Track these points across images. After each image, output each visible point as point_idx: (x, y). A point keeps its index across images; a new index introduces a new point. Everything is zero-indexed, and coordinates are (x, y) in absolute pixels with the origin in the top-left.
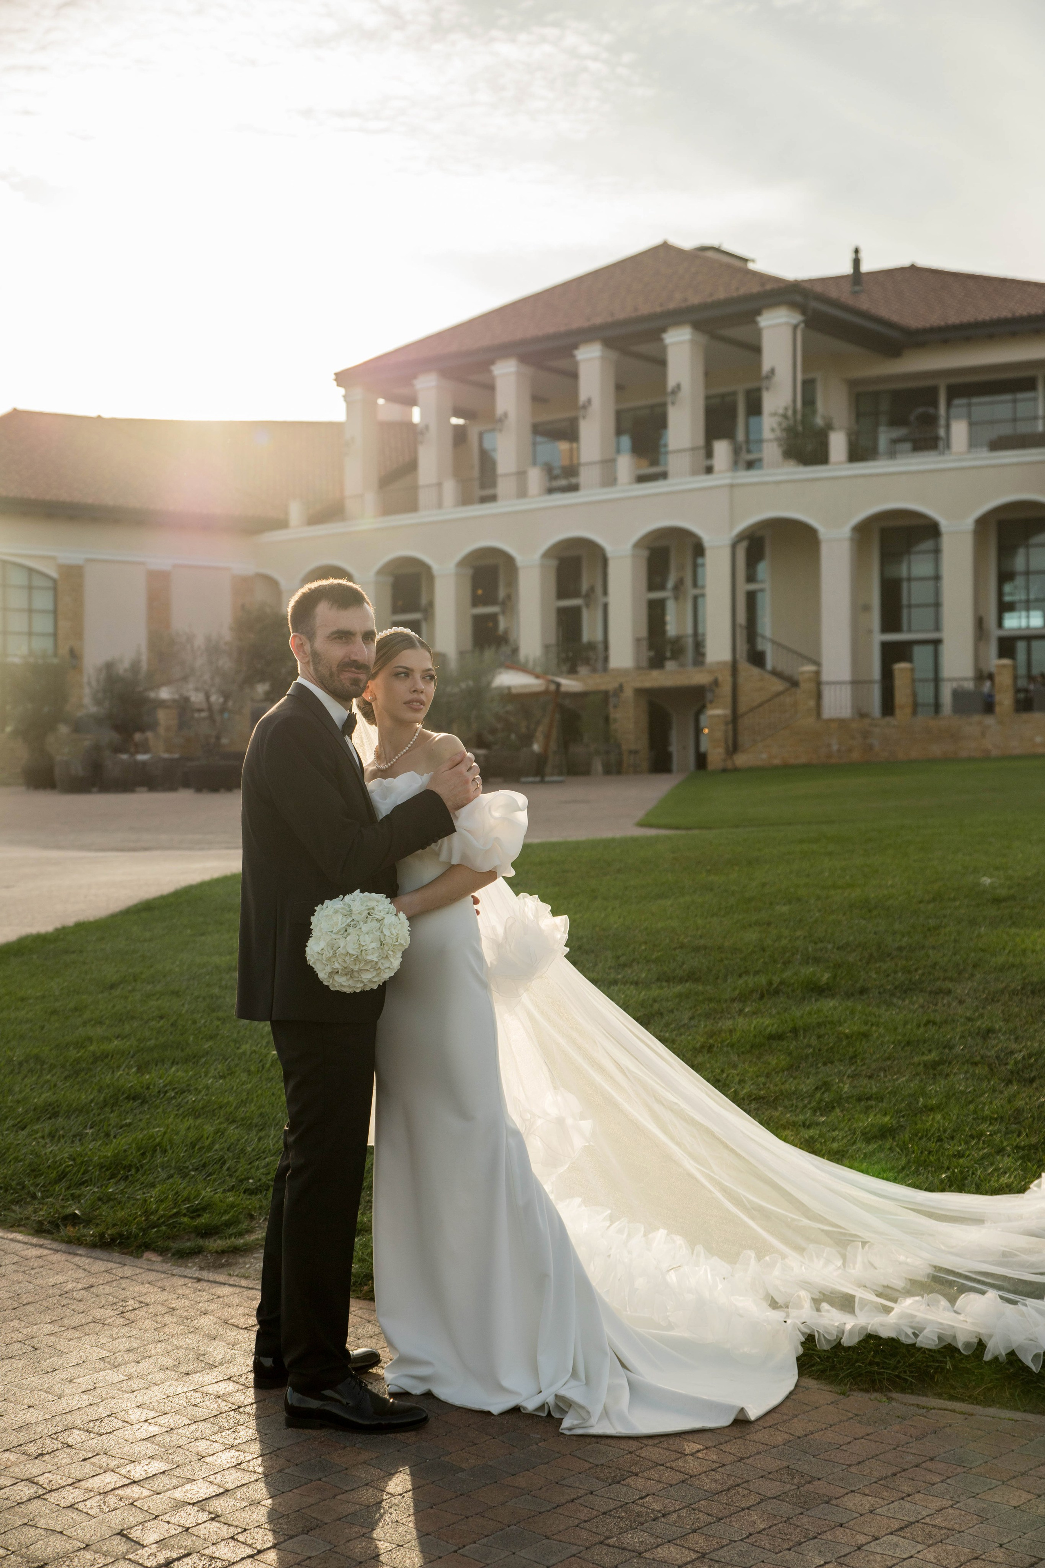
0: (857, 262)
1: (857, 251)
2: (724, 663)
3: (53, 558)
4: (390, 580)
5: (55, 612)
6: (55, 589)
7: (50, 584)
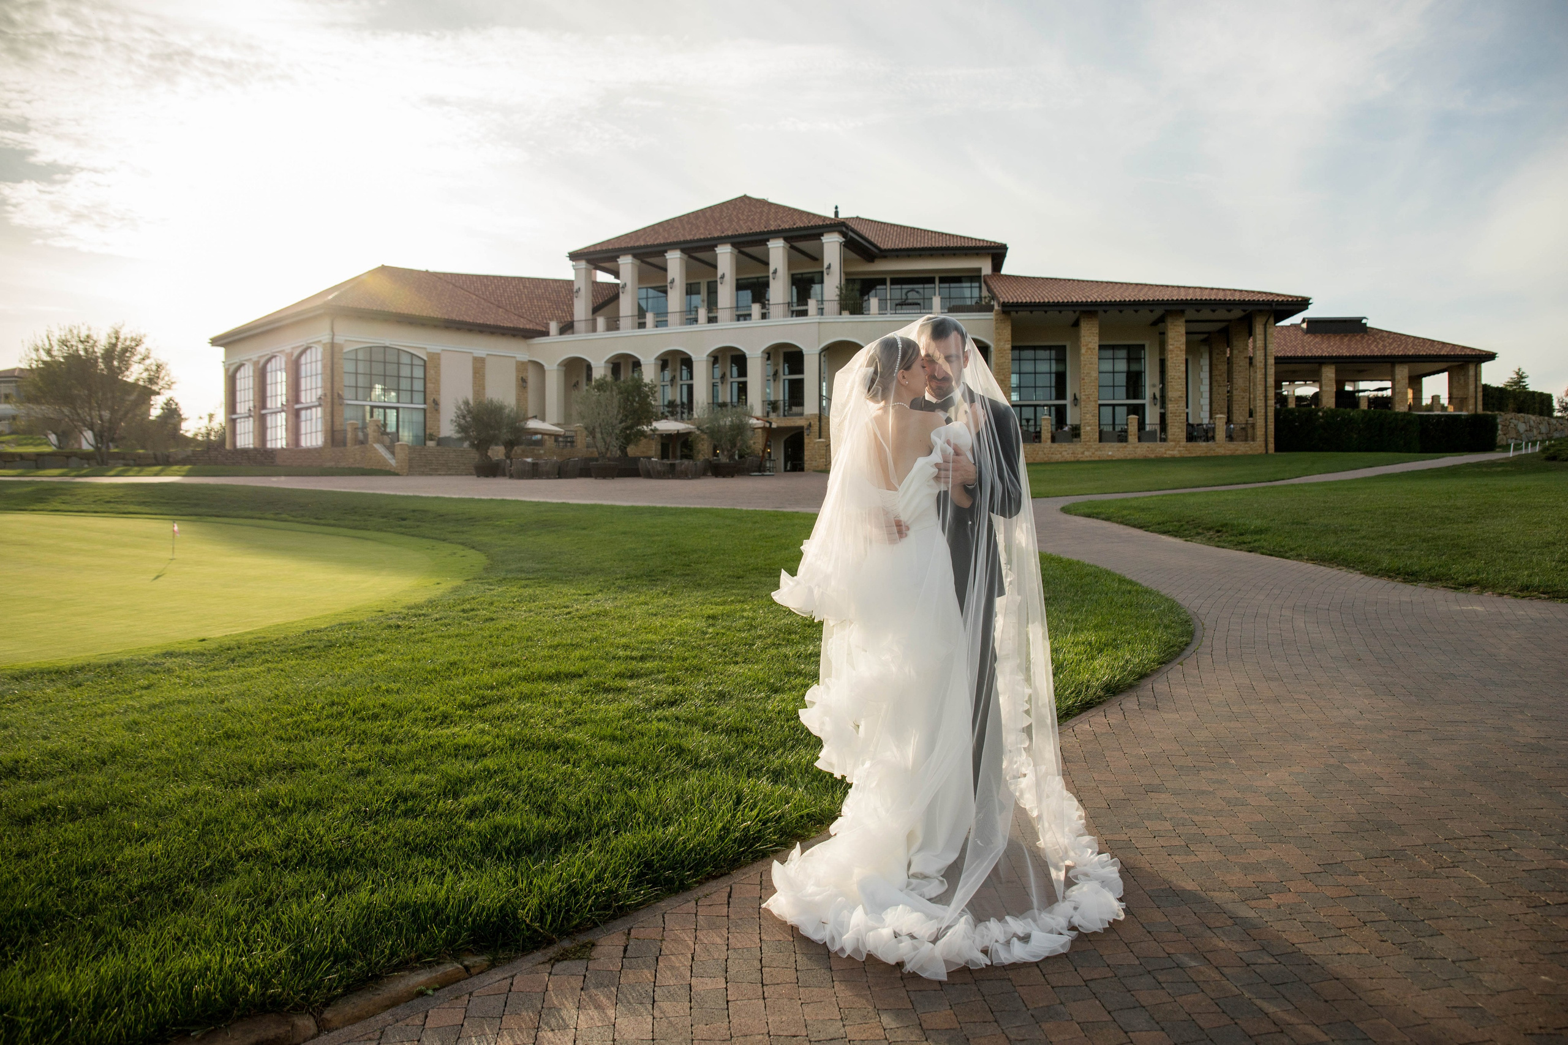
0: (836, 213)
1: (836, 208)
2: (815, 415)
3: (425, 348)
4: (611, 366)
5: (425, 379)
6: (425, 366)
7: (422, 363)
